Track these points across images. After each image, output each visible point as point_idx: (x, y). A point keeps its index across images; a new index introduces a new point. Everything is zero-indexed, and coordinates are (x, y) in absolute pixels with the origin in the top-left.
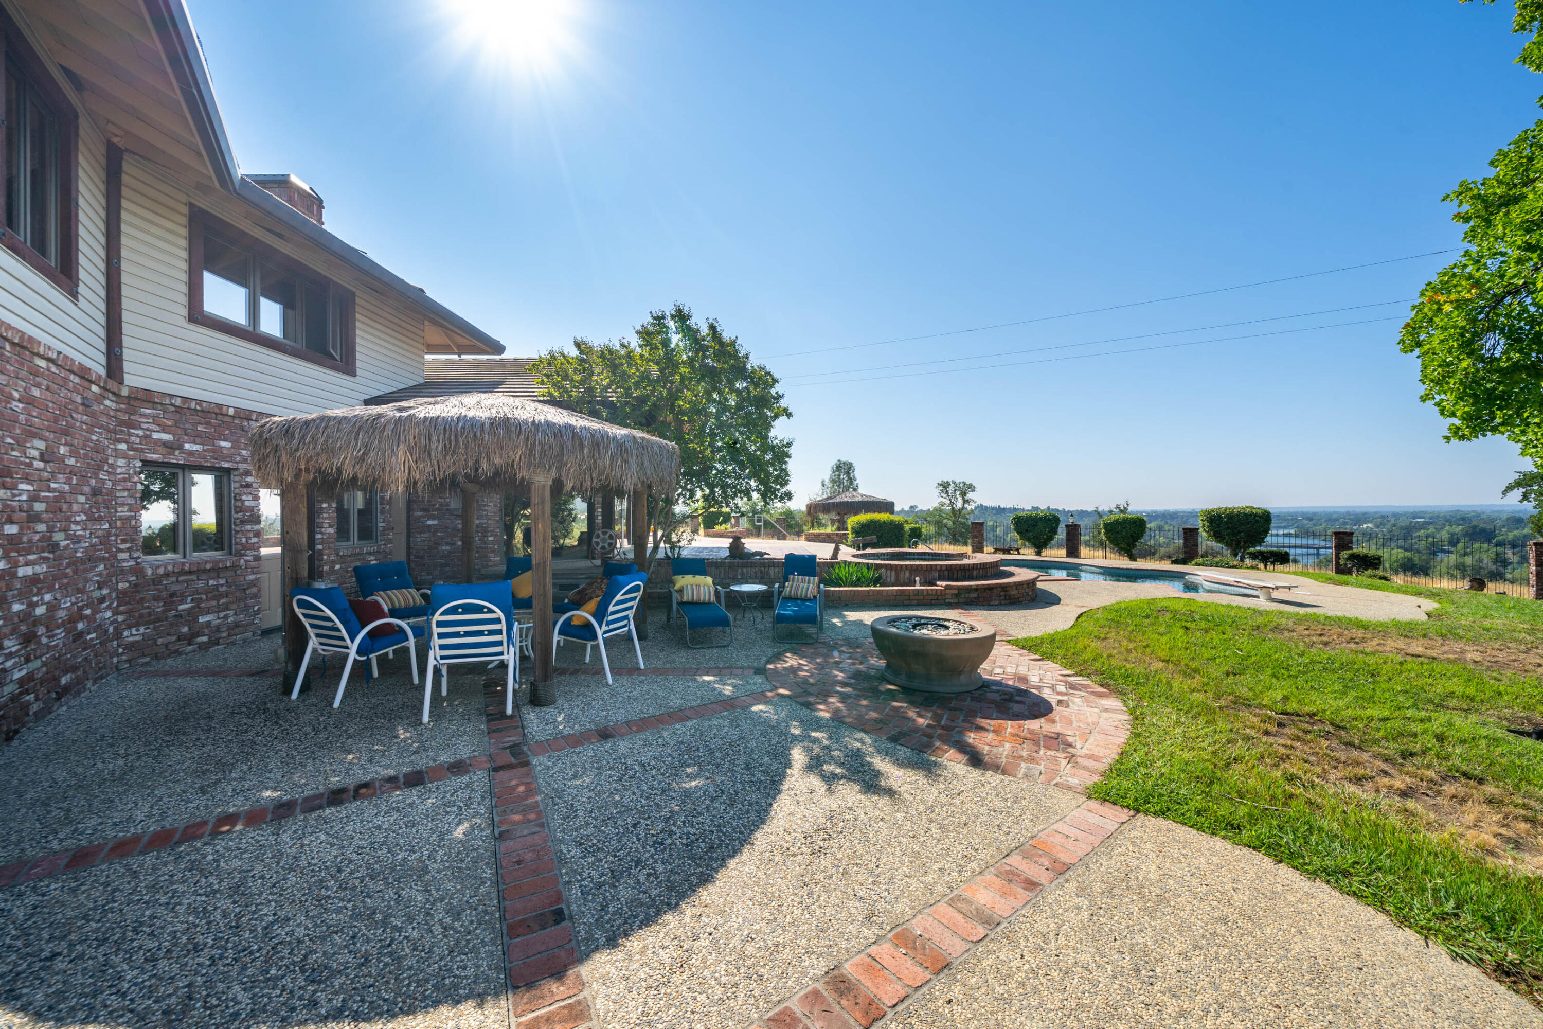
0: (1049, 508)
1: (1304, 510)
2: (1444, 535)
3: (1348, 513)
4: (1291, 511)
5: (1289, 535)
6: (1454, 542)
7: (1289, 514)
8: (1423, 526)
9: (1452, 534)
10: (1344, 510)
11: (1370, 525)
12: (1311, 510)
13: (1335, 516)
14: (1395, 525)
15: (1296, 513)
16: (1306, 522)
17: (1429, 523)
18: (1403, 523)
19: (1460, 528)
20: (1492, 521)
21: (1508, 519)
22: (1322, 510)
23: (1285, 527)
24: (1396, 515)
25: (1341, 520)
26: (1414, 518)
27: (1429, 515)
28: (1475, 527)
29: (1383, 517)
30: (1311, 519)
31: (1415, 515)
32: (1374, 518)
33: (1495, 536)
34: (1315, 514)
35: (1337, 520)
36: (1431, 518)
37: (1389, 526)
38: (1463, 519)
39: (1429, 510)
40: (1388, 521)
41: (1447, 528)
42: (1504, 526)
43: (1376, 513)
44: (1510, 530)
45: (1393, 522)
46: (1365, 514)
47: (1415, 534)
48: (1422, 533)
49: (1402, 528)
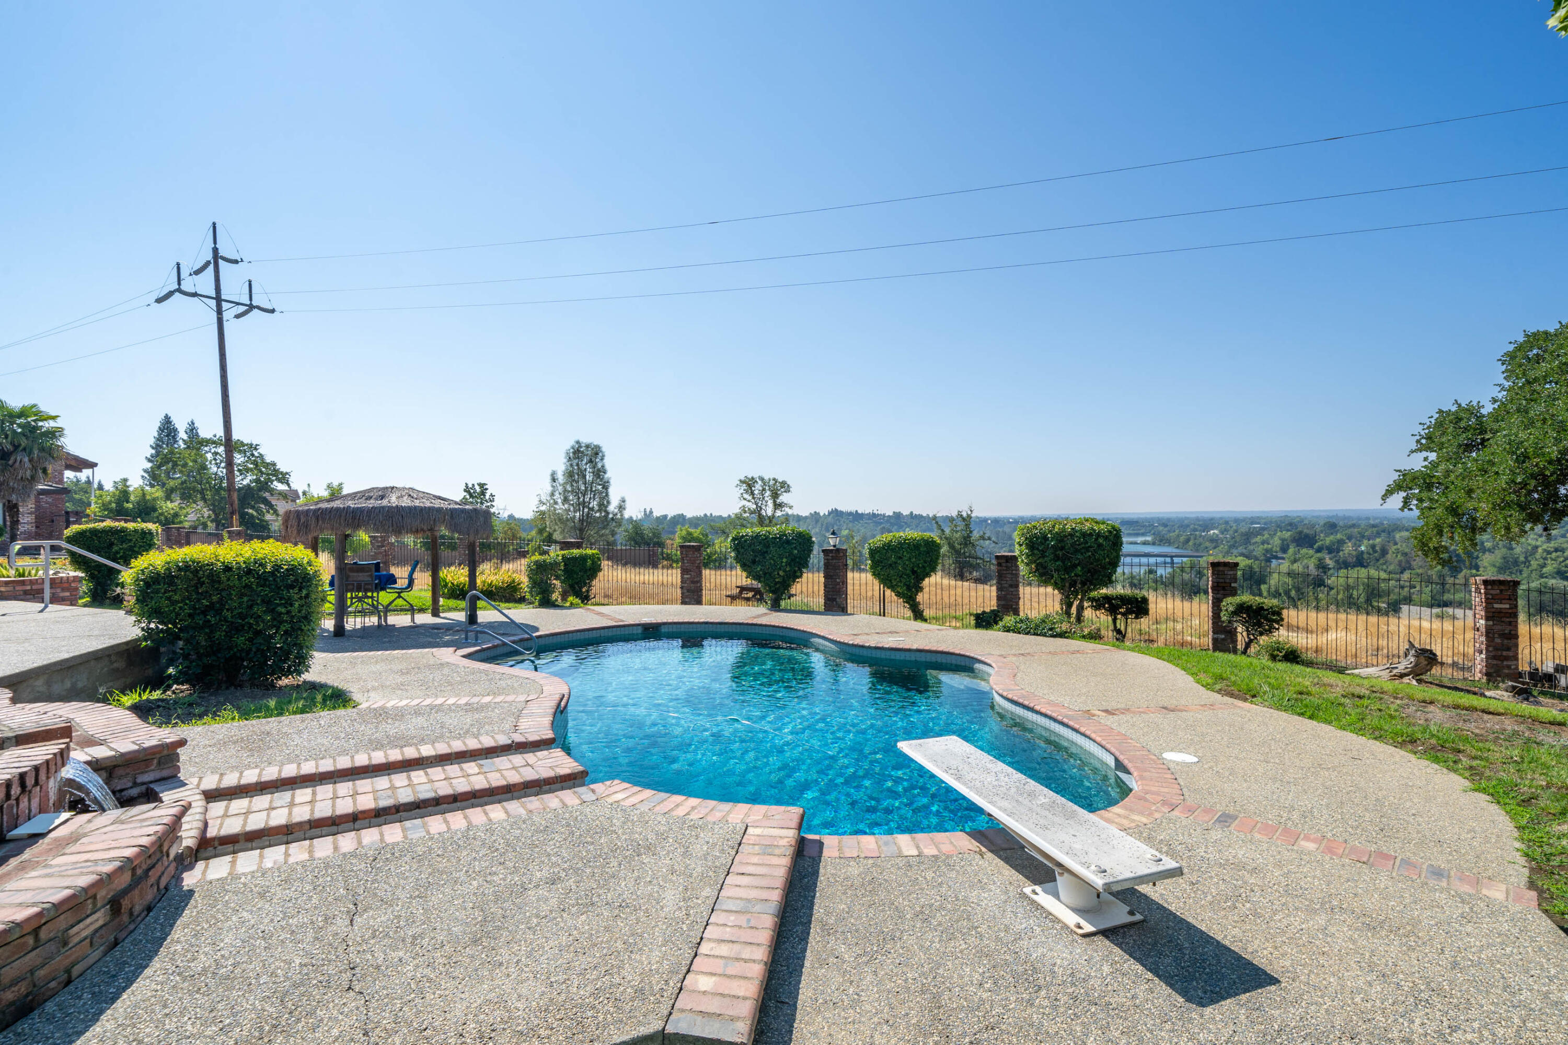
1: (1161, 516)
2: (1276, 541)
3: (1198, 519)
4: (1148, 516)
5: (1144, 543)
6: (1284, 549)
7: (1147, 520)
8: (1259, 532)
9: (1283, 540)
10: (1193, 516)
11: (1216, 531)
12: (1166, 516)
13: (1186, 522)
14: (1236, 531)
15: (1152, 519)
16: (1161, 528)
17: (1263, 529)
18: (1244, 529)
19: (1289, 533)
20: (1313, 526)
21: (1325, 524)
22: (1174, 516)
23: (1143, 535)
24: (1237, 521)
25: (1192, 526)
26: (1252, 523)
27: (1263, 521)
28: (1301, 533)
29: (1227, 523)
30: (1165, 525)
31: (1253, 520)
32: (1219, 524)
33: (1316, 542)
34: (1169, 520)
35: (1188, 526)
36: (1265, 524)
37: (1231, 532)
38: (1291, 524)
39: (1264, 515)
40: (1231, 527)
41: (1279, 534)
42: (1322, 532)
43: (1221, 518)
44: (1327, 535)
45: (1235, 528)
46: (1212, 519)
47: (1253, 541)
48: (1258, 539)
49: (1243, 534)
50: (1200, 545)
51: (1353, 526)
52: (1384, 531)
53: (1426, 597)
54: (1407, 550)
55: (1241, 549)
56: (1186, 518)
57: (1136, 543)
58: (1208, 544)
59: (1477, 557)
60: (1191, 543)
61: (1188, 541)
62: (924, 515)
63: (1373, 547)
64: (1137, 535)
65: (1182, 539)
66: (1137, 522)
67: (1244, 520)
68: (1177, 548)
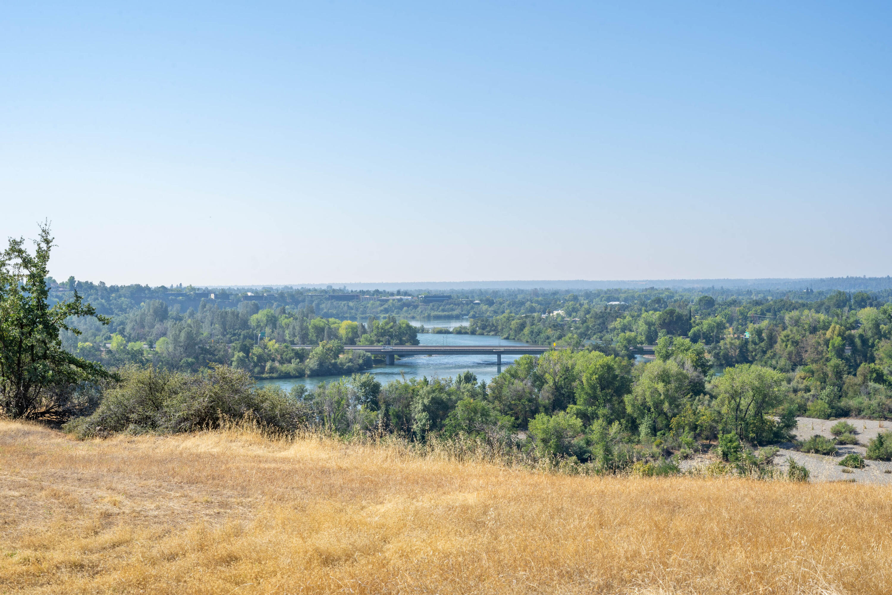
0: (72, 279)
1: (484, 288)
2: (641, 327)
3: (535, 293)
4: (466, 288)
5: (460, 332)
6: (651, 339)
7: (464, 294)
8: (618, 313)
9: (649, 324)
10: (530, 288)
11: (561, 312)
12: (492, 288)
13: (520, 297)
14: (588, 312)
15: (472, 292)
16: (484, 307)
17: (624, 308)
18: (598, 307)
19: (658, 314)
20: (686, 303)
21: (700, 300)
22: (504, 288)
23: (458, 318)
24: (588, 295)
25: (528, 304)
26: (609, 299)
27: (623, 296)
28: (672, 312)
29: (575, 298)
30: (490, 303)
31: (610, 295)
32: (566, 301)
33: (691, 327)
34: (495, 293)
35: (522, 303)
36: (626, 300)
37: (581, 313)
38: (658, 301)
39: (624, 287)
40: (581, 305)
41: (644, 315)
42: (697, 311)
43: (568, 292)
44: (705, 316)
45: (586, 306)
46: (555, 293)
47: (611, 326)
48: (617, 323)
49: (597, 316)
50: (539, 333)
51: (734, 303)
52: (768, 311)
53: (822, 405)
54: (798, 337)
55: (595, 340)
56: (522, 291)
57: (447, 332)
58: (550, 332)
59: (873, 346)
60: (526, 331)
61: (522, 326)
62: (96, 283)
63: (759, 332)
64: (449, 318)
65: (514, 324)
66: (449, 297)
67: (598, 294)
68: (507, 338)
